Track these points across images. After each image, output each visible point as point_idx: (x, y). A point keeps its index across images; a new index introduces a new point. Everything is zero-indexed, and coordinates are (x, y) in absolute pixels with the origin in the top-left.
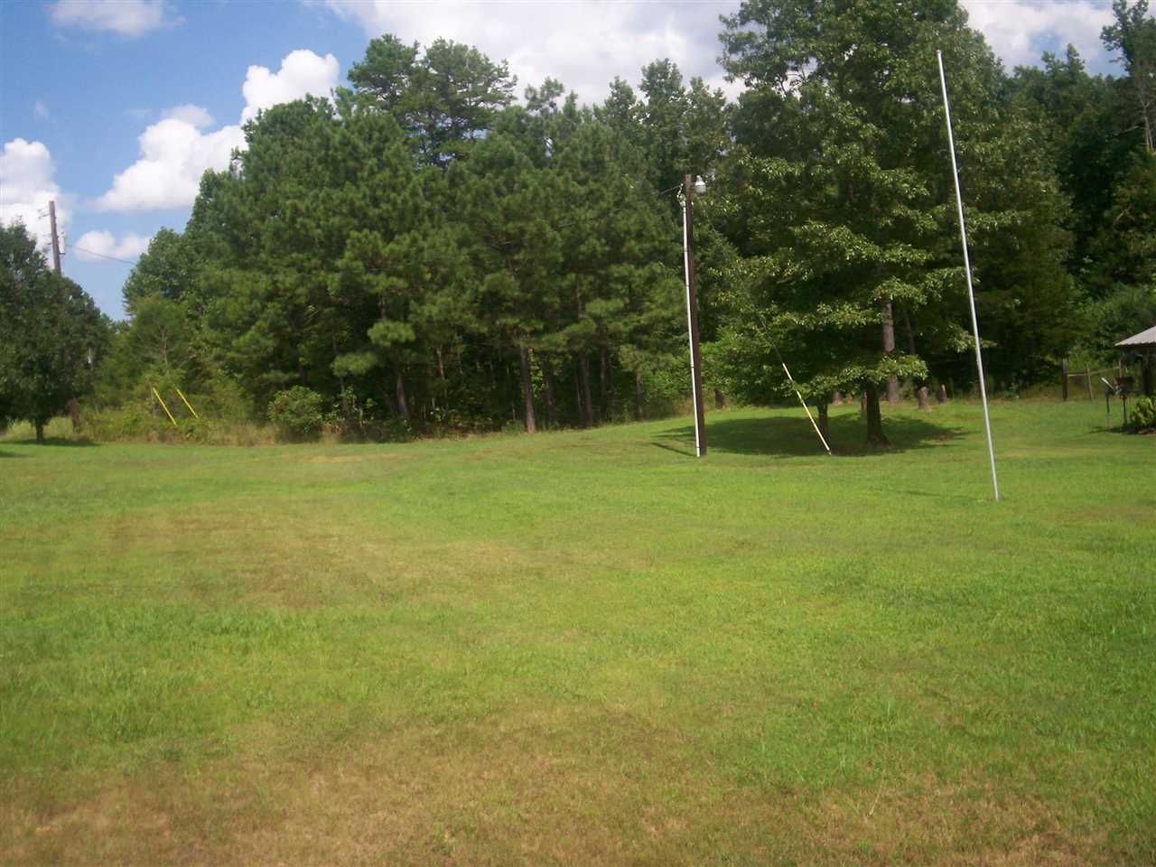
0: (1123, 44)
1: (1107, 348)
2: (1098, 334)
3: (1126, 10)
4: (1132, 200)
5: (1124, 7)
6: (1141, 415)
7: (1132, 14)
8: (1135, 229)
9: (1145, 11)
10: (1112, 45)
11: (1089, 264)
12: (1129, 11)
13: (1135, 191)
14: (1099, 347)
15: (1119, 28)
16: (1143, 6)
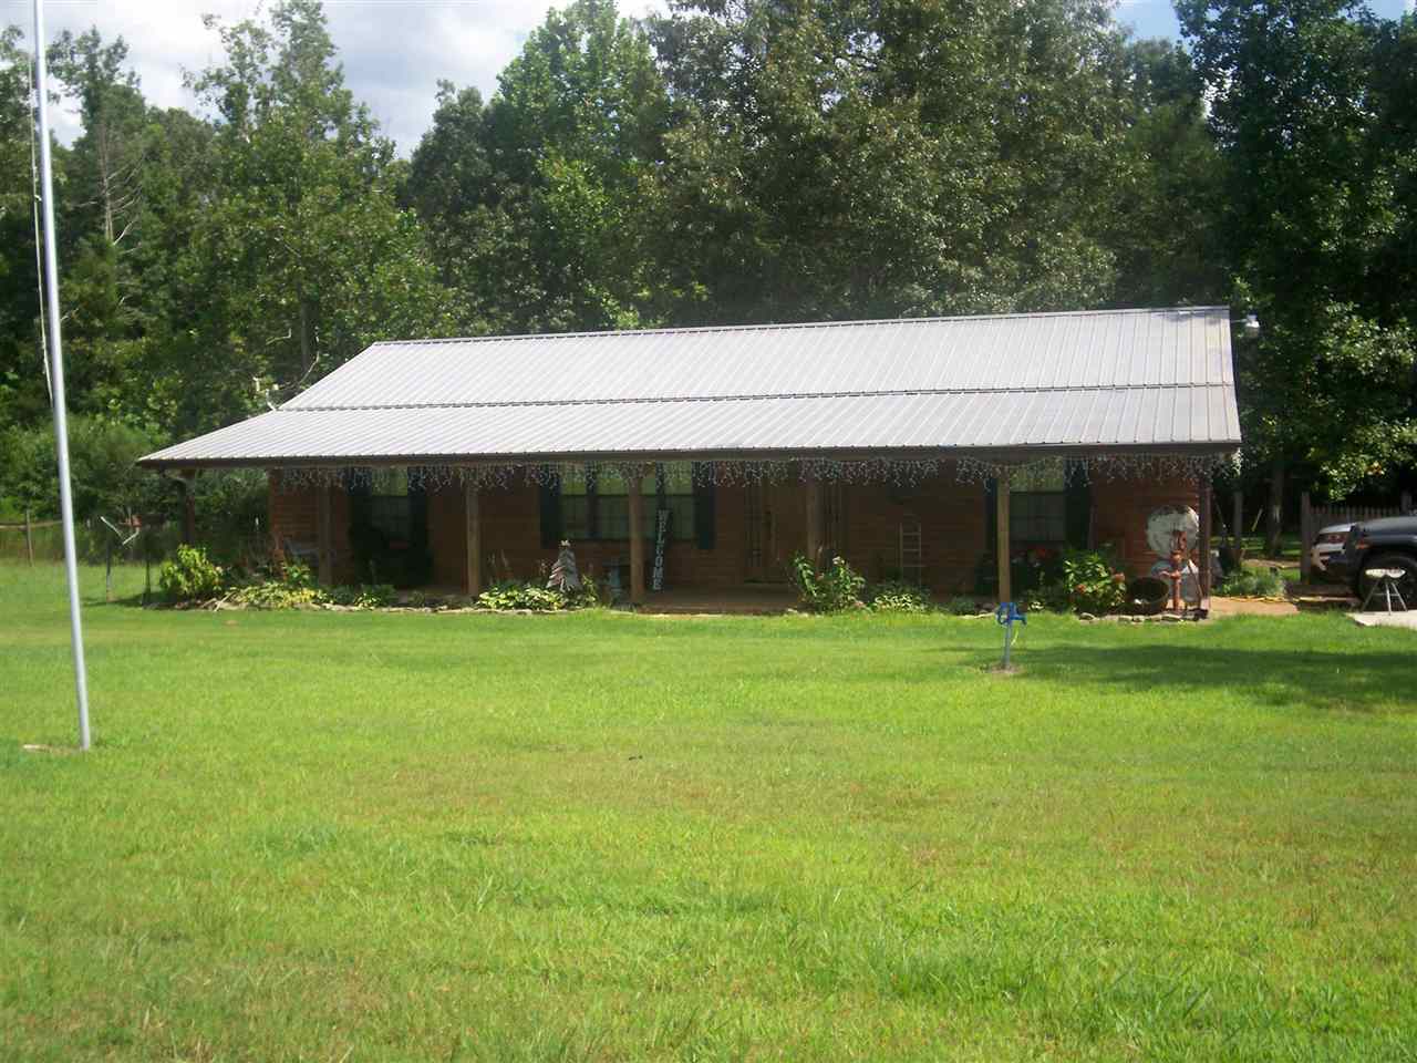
0: (87, 93)
1: (38, 497)
2: (26, 477)
3: (97, 50)
4: (81, 300)
5: (96, 45)
6: (181, 577)
7: (104, 57)
8: (83, 339)
9: (122, 57)
10: (71, 90)
11: (15, 381)
12: (101, 53)
13: (87, 289)
14: (27, 494)
15: (85, 71)
16: (120, 50)
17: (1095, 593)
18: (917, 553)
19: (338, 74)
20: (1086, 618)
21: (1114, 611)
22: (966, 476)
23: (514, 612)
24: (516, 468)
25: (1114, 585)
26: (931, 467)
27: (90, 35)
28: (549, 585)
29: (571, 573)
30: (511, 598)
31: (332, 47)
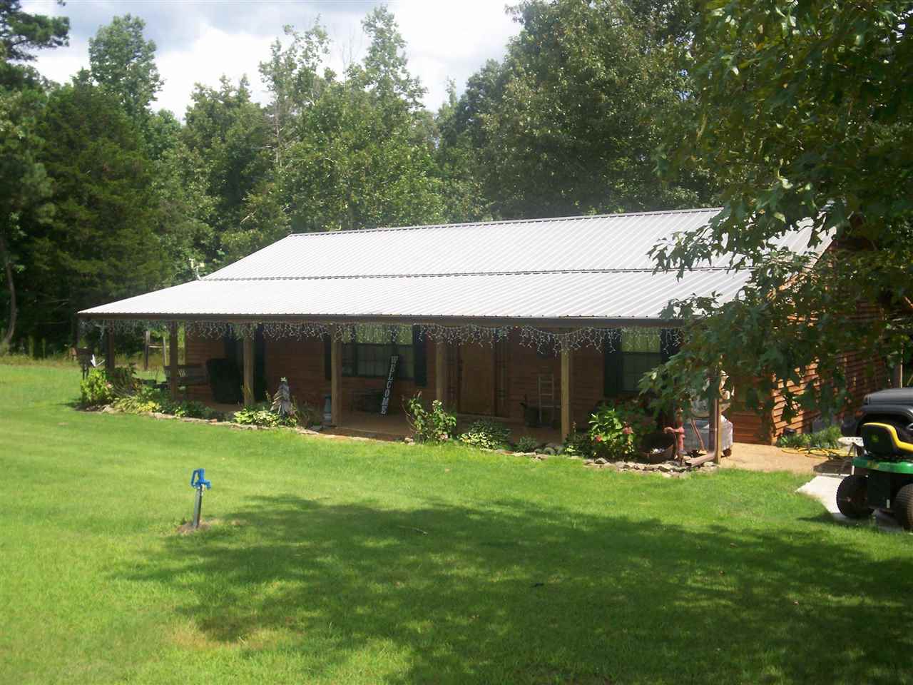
16: (293, 52)
17: (609, 442)
18: (551, 397)
19: (403, 59)
20: (600, 462)
21: (627, 458)
22: (528, 340)
23: (254, 427)
24: (259, 325)
25: (625, 435)
26: (503, 333)
27: (275, 44)
28: (272, 409)
29: (286, 401)
30: (251, 417)
31: (403, 41)
